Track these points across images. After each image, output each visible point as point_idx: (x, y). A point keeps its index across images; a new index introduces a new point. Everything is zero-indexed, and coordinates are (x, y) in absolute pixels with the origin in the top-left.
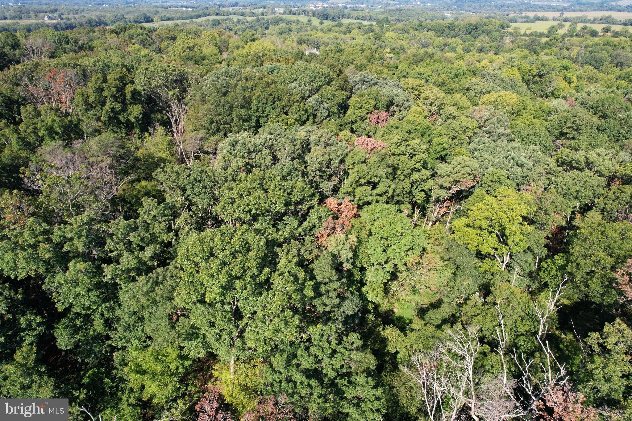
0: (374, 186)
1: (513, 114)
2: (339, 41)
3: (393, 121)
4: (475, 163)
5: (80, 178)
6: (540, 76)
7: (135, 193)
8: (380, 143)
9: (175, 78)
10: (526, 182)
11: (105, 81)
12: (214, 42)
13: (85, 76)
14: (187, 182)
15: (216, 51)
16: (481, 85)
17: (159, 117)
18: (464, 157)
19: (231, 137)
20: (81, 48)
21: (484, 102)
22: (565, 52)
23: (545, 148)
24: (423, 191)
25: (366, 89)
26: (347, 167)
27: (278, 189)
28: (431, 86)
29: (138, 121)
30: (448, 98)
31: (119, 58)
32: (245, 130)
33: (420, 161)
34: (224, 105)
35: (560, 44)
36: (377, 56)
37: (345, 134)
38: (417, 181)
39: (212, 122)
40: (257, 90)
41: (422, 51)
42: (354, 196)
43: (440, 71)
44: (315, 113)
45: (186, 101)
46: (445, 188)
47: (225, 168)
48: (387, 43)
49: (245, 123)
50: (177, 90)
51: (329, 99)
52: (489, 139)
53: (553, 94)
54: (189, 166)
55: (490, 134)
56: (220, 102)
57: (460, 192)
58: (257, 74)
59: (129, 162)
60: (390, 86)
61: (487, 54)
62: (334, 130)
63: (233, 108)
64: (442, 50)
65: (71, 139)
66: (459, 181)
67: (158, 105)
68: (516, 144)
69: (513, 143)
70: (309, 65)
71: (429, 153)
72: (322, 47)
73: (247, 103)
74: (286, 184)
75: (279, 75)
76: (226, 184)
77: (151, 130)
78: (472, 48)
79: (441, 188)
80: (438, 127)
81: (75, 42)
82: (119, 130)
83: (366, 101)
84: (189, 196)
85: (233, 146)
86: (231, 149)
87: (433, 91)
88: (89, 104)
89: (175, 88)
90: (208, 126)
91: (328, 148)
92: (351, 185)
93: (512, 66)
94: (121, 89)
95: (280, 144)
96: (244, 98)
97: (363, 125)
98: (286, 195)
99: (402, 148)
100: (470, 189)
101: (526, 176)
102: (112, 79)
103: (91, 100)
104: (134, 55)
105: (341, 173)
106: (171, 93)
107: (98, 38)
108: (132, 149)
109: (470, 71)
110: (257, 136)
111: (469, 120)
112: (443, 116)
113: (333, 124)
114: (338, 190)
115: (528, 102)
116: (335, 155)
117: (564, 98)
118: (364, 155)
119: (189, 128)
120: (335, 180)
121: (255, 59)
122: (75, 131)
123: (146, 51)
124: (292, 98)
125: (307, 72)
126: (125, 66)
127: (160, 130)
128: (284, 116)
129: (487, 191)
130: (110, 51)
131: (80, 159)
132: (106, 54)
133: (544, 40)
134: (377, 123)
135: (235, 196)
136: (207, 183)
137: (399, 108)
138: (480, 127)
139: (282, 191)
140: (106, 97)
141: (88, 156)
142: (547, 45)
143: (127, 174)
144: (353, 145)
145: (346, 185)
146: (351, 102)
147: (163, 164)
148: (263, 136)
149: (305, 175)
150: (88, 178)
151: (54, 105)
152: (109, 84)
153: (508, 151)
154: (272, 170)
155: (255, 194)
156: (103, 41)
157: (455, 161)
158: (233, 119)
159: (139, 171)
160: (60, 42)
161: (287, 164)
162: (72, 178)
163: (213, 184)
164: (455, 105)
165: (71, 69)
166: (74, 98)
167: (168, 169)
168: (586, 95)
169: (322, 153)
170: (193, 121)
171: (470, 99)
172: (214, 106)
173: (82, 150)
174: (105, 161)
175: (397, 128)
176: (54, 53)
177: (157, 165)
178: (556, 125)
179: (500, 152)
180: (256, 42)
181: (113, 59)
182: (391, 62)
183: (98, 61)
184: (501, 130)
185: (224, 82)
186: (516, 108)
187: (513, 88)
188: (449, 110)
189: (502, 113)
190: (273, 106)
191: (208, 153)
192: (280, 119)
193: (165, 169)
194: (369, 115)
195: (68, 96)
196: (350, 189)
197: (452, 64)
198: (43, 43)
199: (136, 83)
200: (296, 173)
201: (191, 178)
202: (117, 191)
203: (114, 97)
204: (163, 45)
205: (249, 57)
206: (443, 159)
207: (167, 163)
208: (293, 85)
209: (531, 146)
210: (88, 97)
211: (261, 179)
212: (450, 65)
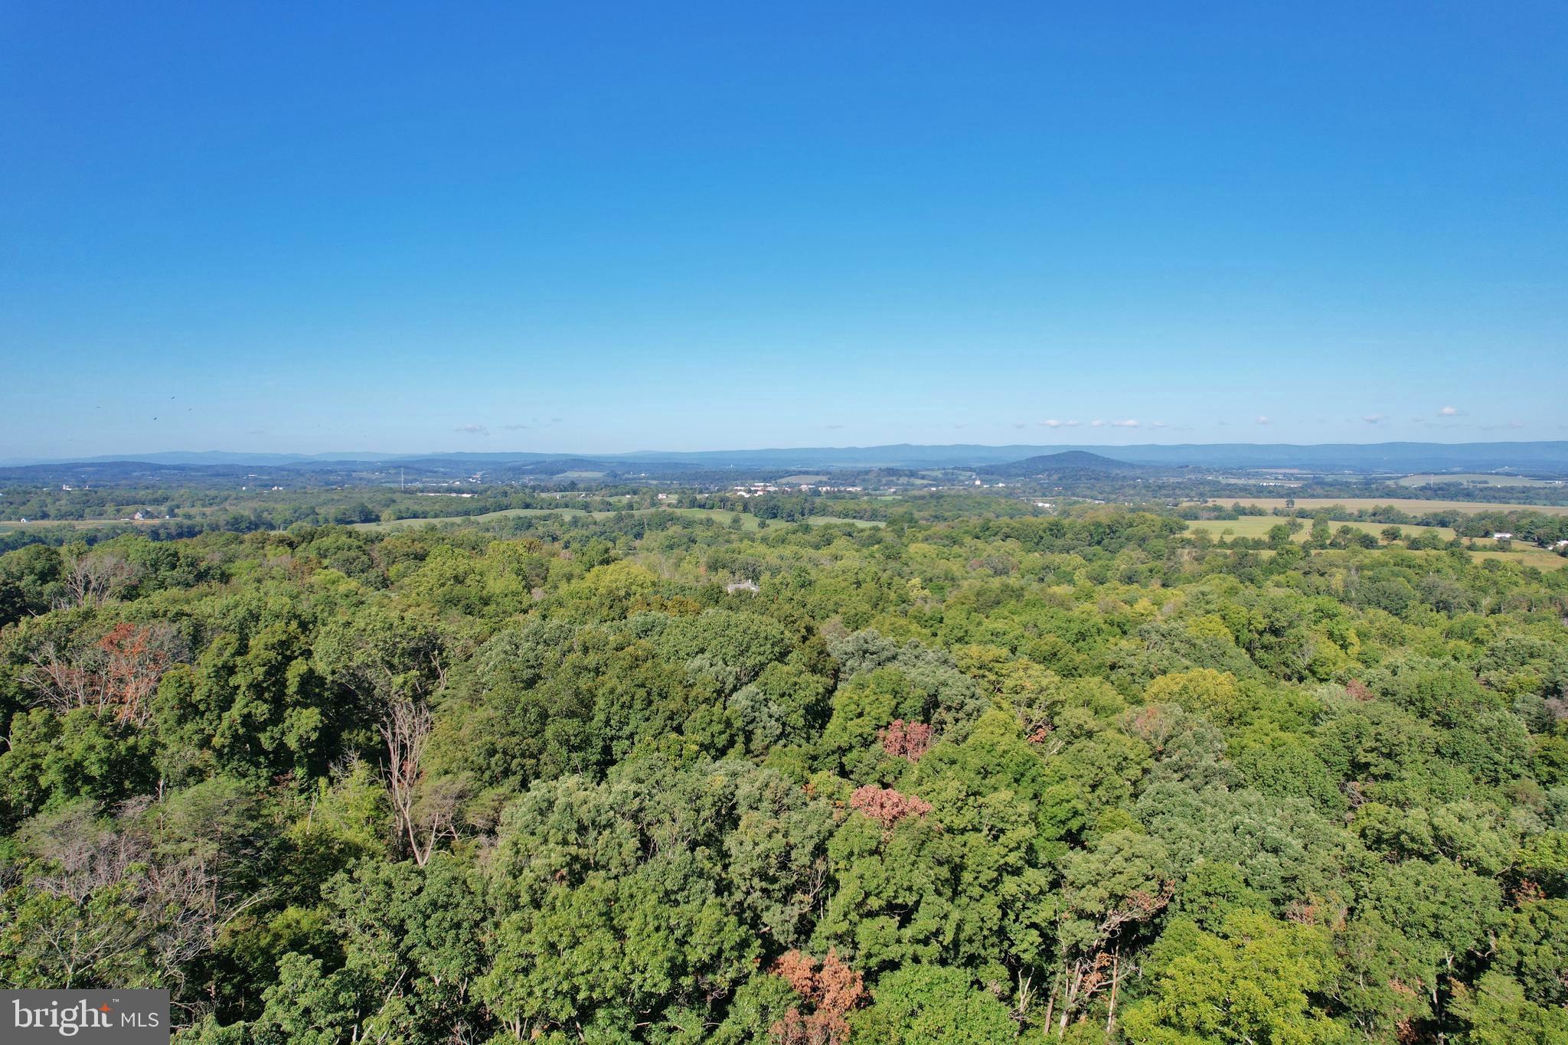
0: (906, 915)
1: (1231, 721)
2: (803, 564)
3: (941, 746)
4: (1156, 847)
5: (118, 901)
6: (1276, 632)
7: (264, 942)
8: (914, 801)
9: (412, 644)
10: (1295, 893)
11: (243, 649)
12: (515, 565)
13: (197, 639)
14: (410, 910)
15: (515, 584)
16: (1143, 656)
17: (361, 738)
18: (1127, 832)
19: (539, 789)
20: (201, 577)
21: (1156, 695)
22: (1315, 579)
23: (1325, 802)
24: (1034, 926)
25: (870, 671)
26: (833, 866)
27: (651, 927)
28: (1025, 660)
29: (303, 748)
30: (1068, 690)
31: (286, 600)
32: (575, 771)
33: (1018, 848)
34: (525, 711)
35: (1302, 563)
36: (893, 596)
37: (825, 779)
38: (1015, 899)
39: (492, 752)
40: (610, 673)
41: (996, 583)
42: (855, 946)
43: (1042, 627)
44: (750, 727)
45: (432, 699)
46: (1091, 916)
47: (516, 873)
48: (914, 566)
49: (574, 755)
50: (415, 673)
51: (782, 695)
52: (1182, 785)
53: (1314, 673)
54: (421, 865)
55: (1183, 771)
56: (517, 702)
57: (1129, 927)
58: (611, 638)
59: (265, 855)
60: (928, 663)
61: (1145, 586)
62: (798, 770)
63: (547, 716)
64: (1042, 580)
65: (122, 794)
66: (1123, 897)
67: (362, 709)
68: (1251, 794)
69: (1244, 792)
70: (734, 618)
71: (1037, 825)
72: (765, 577)
73: (584, 706)
74: (673, 915)
75: (663, 639)
76: (515, 916)
77: (335, 771)
78: (1109, 574)
79: (1080, 917)
80: (1054, 757)
81: (192, 564)
82: (252, 770)
83: (873, 698)
84: (410, 949)
85: (542, 813)
86: (534, 819)
87: (1030, 672)
88: (191, 705)
89: (407, 669)
90: (481, 761)
91: (784, 816)
92: (845, 915)
93: (1208, 612)
94: (276, 670)
95: (661, 807)
96: (577, 694)
97: (868, 757)
98: (672, 945)
99: (969, 815)
100: (1154, 916)
101: (1294, 878)
102: (261, 646)
103: (197, 696)
104: (323, 593)
105: (818, 882)
106: (399, 680)
107: (247, 556)
108: (278, 820)
109: (1112, 624)
110: (604, 785)
111: (1126, 739)
112: (1063, 731)
113: (793, 756)
114: (812, 930)
115: (1259, 693)
116: (802, 833)
117: (1341, 681)
118: (875, 833)
119: (431, 767)
120: (802, 901)
121: (608, 602)
122: (138, 773)
123: (353, 584)
124: (693, 694)
125: (730, 632)
126: (296, 617)
127: (357, 772)
128: (674, 735)
129: (1200, 921)
130: (269, 584)
131: (133, 849)
132: (258, 589)
133: (1266, 554)
134: (904, 751)
135: (535, 949)
136: (465, 912)
137: (953, 713)
138: (1157, 756)
139: (663, 933)
140: (238, 687)
141: (156, 839)
142: (1273, 567)
143: (253, 886)
144: (847, 807)
145: (831, 916)
146: (837, 701)
147: (352, 861)
148: (617, 788)
149: (723, 888)
150: (141, 900)
151: (102, 709)
152: (250, 657)
153: (1234, 813)
154: (639, 876)
155: (590, 944)
156: (257, 561)
157: (1107, 842)
158: (545, 743)
159: (287, 878)
160: (155, 566)
161: (677, 859)
162: (96, 901)
163: (478, 916)
164: (1087, 703)
165: (166, 623)
166: (155, 691)
167: (365, 874)
168: (1388, 672)
169: (766, 829)
170: (443, 748)
171: (1122, 690)
172: (500, 713)
173: (143, 822)
174: (199, 852)
175: (953, 762)
176: (135, 587)
177: (334, 863)
178: (1337, 745)
179: (1214, 816)
180: (612, 566)
181: (271, 602)
182: (927, 608)
183: (236, 606)
184: (1208, 761)
185: (531, 655)
186: (1236, 709)
187: (1218, 659)
188: (1075, 715)
189: (1203, 720)
190: (647, 713)
191: (474, 831)
192: (663, 743)
193: (356, 875)
194: (882, 733)
195: (143, 686)
196: (844, 927)
197: (1069, 609)
198: (116, 567)
199: (316, 656)
200: (702, 883)
201: (424, 899)
202: (215, 935)
203: (257, 689)
204: (392, 572)
205: (594, 599)
206: (1074, 839)
207: (365, 858)
208: (698, 661)
209: (1289, 799)
210: (192, 688)
211: (608, 900)
212: (1062, 613)
